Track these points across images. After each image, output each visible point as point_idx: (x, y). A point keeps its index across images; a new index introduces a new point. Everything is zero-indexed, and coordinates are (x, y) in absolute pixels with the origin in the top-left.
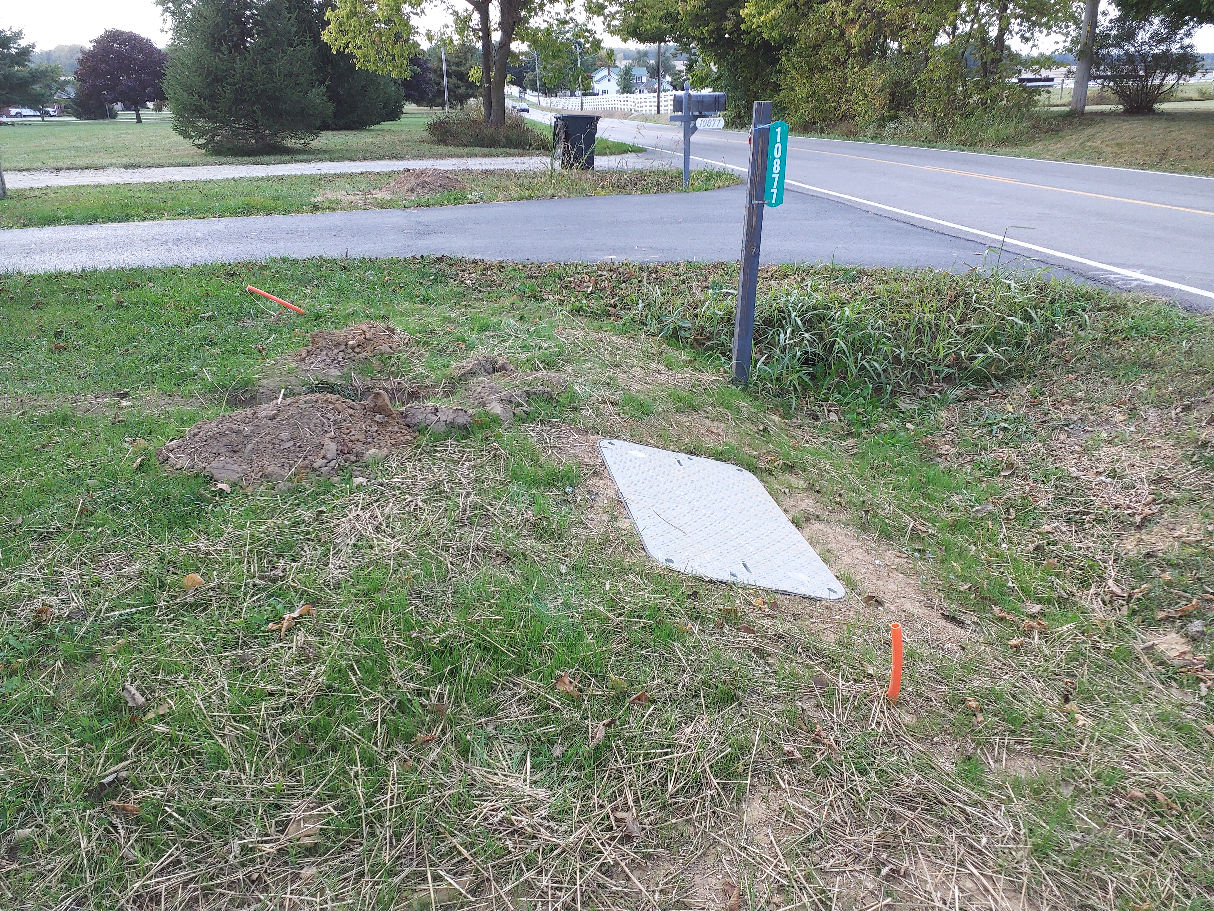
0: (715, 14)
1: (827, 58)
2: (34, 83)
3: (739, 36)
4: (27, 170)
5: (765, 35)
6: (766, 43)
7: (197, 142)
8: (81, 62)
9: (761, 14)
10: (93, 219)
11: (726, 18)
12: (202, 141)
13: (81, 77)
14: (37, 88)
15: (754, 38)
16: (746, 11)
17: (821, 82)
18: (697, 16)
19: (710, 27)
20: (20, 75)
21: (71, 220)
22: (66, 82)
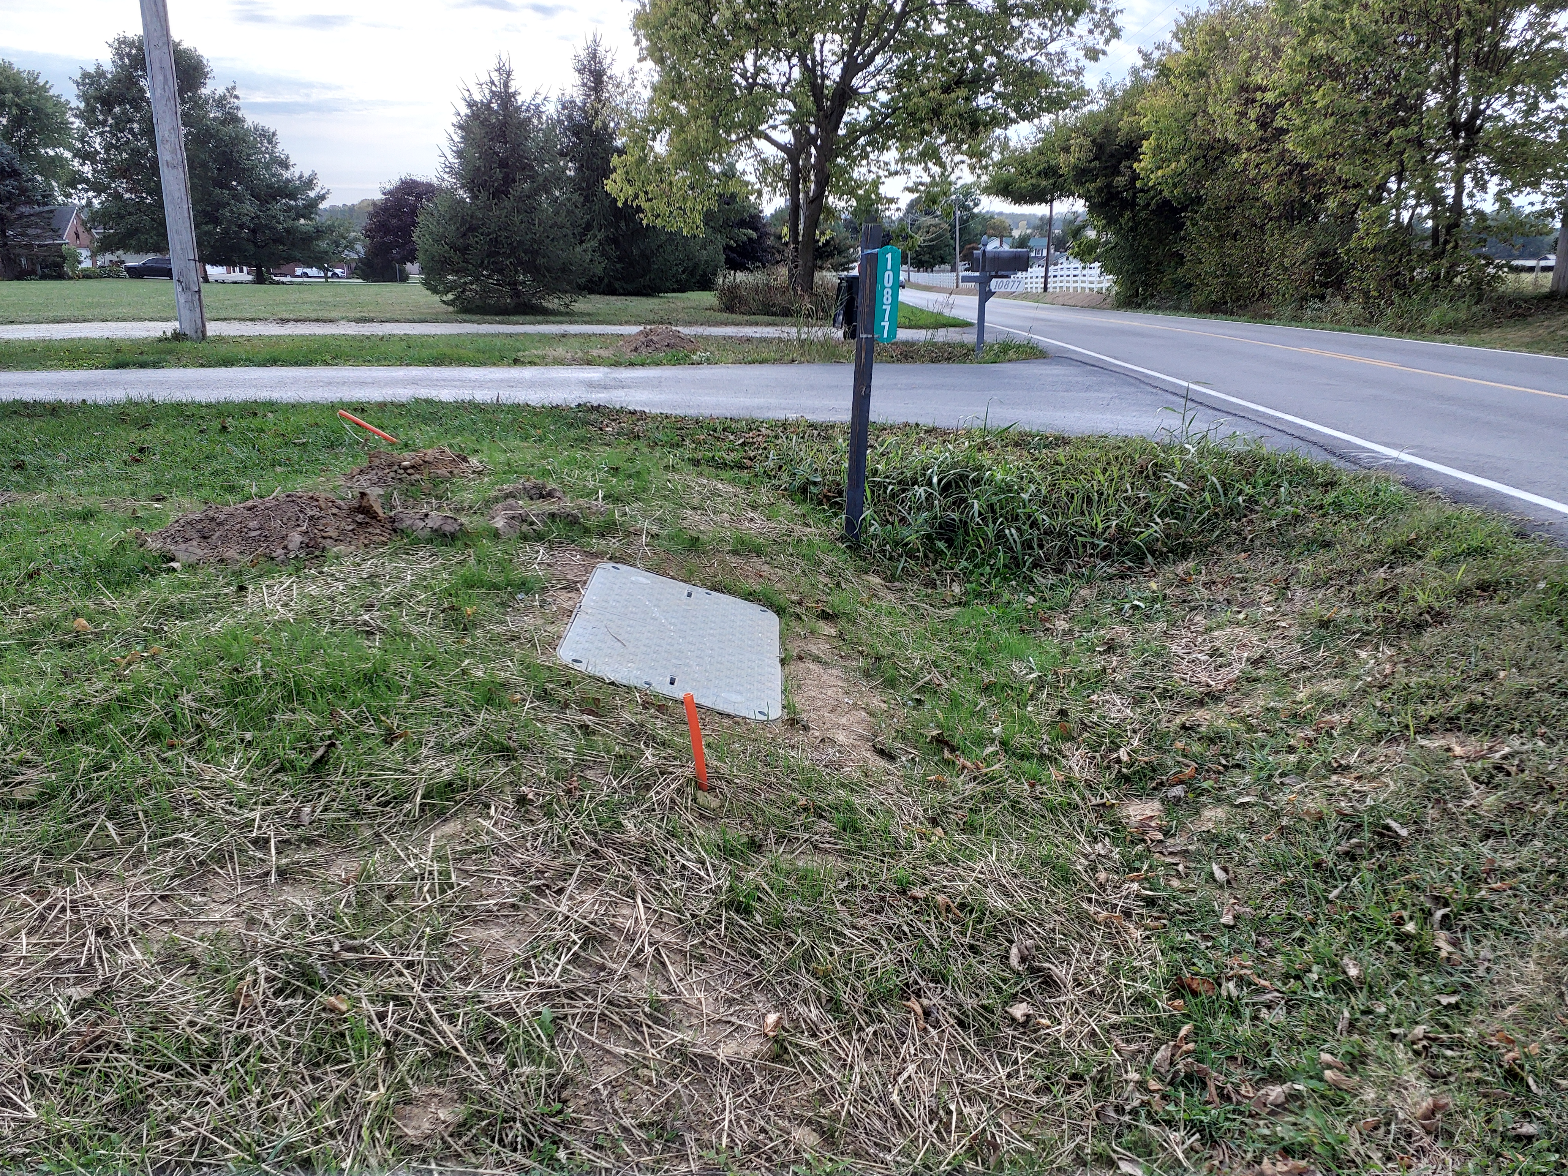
0: (1106, 168)
1: (1242, 223)
2: (318, 238)
3: (1135, 194)
4: (252, 320)
5: (1166, 193)
6: (1167, 203)
7: (445, 298)
8: (371, 216)
9: (1159, 168)
10: (274, 362)
11: (1119, 173)
12: (450, 296)
13: (369, 233)
14: (323, 245)
15: (1153, 198)
16: (1142, 164)
17: (1233, 251)
18: (1083, 170)
19: (1099, 183)
20: (304, 229)
21: (251, 362)
22: (356, 239)
